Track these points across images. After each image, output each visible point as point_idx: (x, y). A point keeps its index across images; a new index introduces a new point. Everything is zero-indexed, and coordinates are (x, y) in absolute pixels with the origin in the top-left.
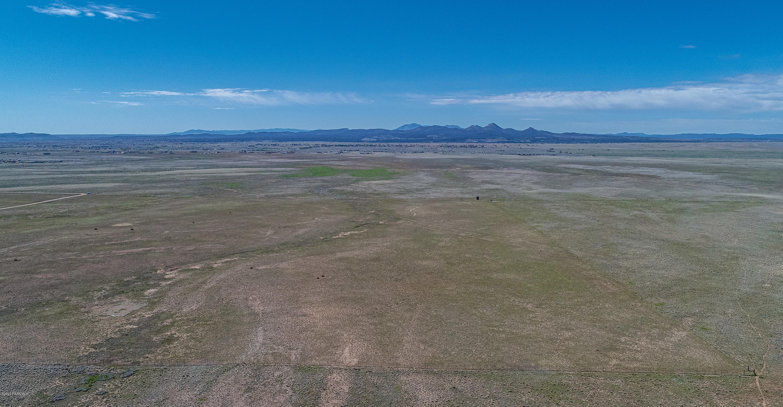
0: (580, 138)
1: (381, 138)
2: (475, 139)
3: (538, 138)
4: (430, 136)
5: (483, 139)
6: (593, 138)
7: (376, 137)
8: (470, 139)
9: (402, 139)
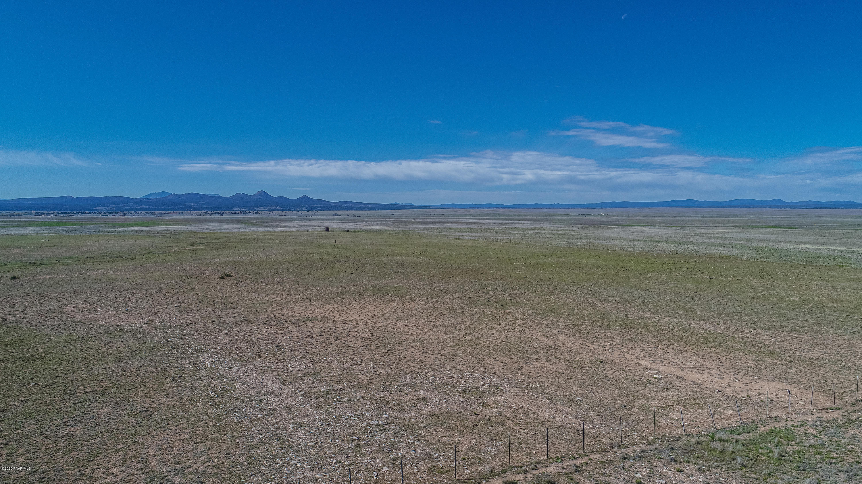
0: (357, 206)
1: (122, 207)
2: (244, 207)
3: (314, 206)
4: (187, 204)
5: (253, 207)
6: (370, 206)
7: (115, 206)
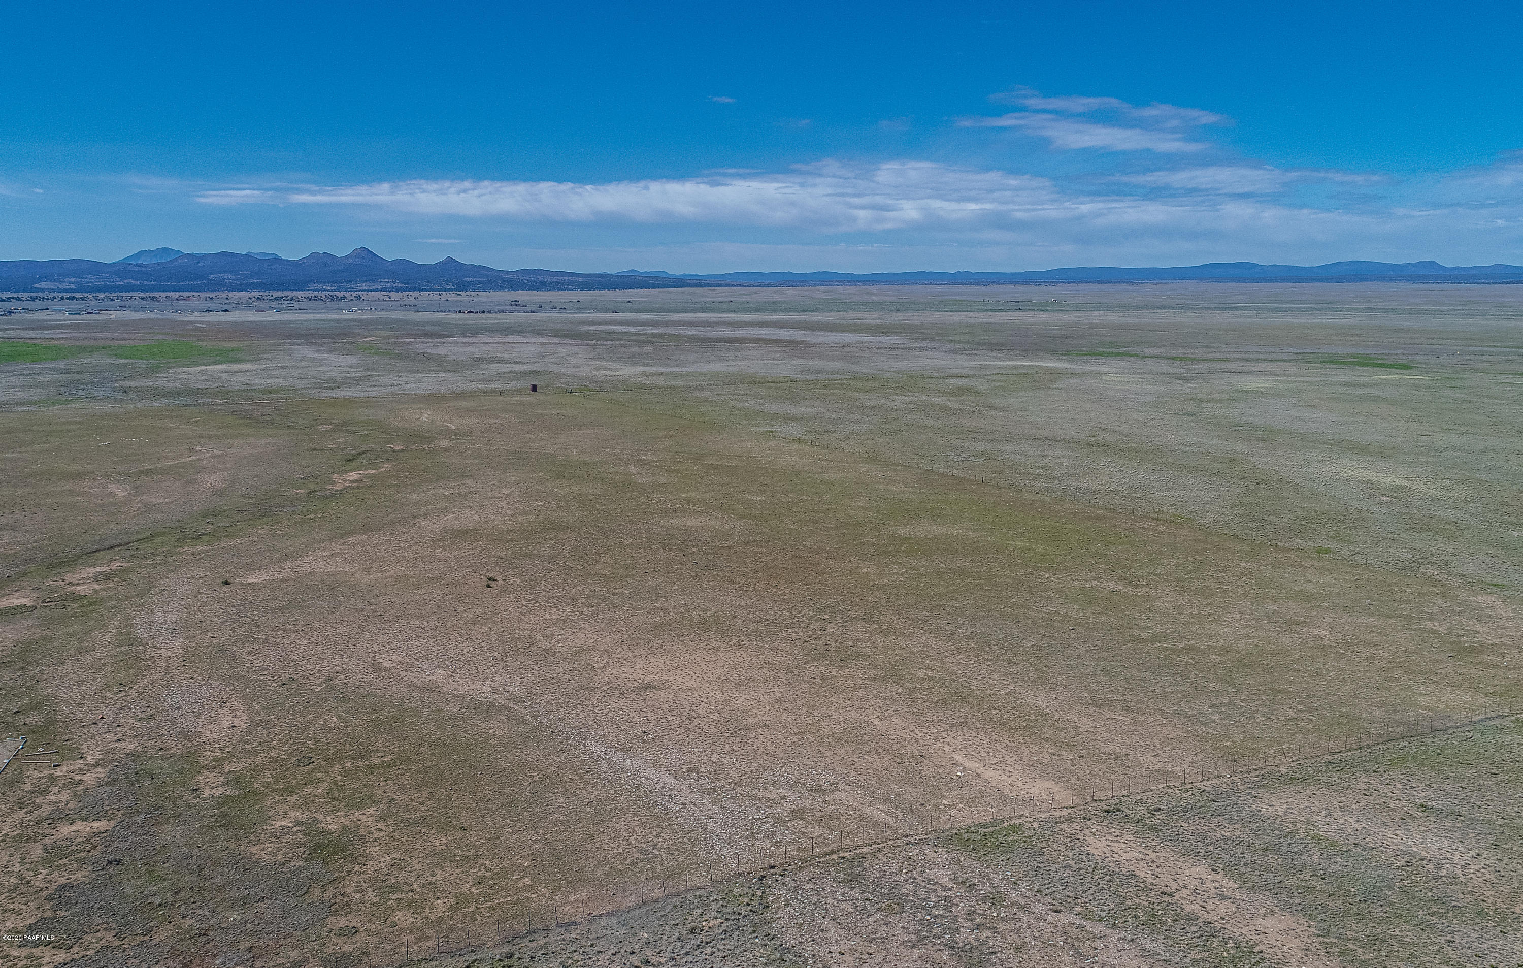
0: (555, 279)
1: (88, 282)
3: (468, 280)
4: (216, 276)
5: (348, 282)
6: (580, 279)
7: (73, 280)
8: (317, 282)
9: (146, 283)
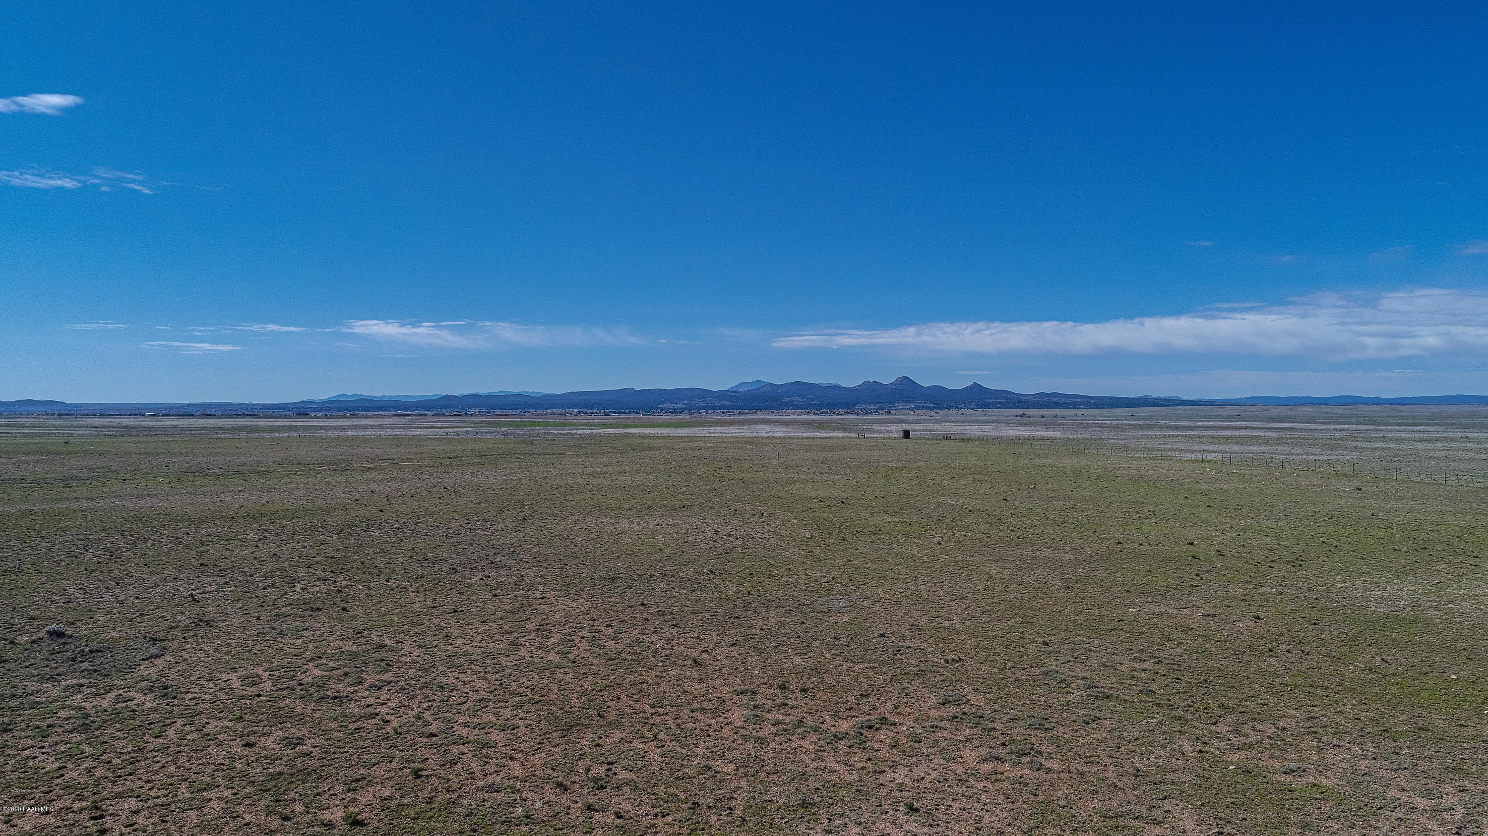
0: (1069, 400)
1: (695, 404)
2: (872, 403)
3: (990, 401)
4: (788, 399)
5: (888, 402)
6: (1092, 401)
7: (686, 402)
8: (864, 403)
9: (736, 404)
